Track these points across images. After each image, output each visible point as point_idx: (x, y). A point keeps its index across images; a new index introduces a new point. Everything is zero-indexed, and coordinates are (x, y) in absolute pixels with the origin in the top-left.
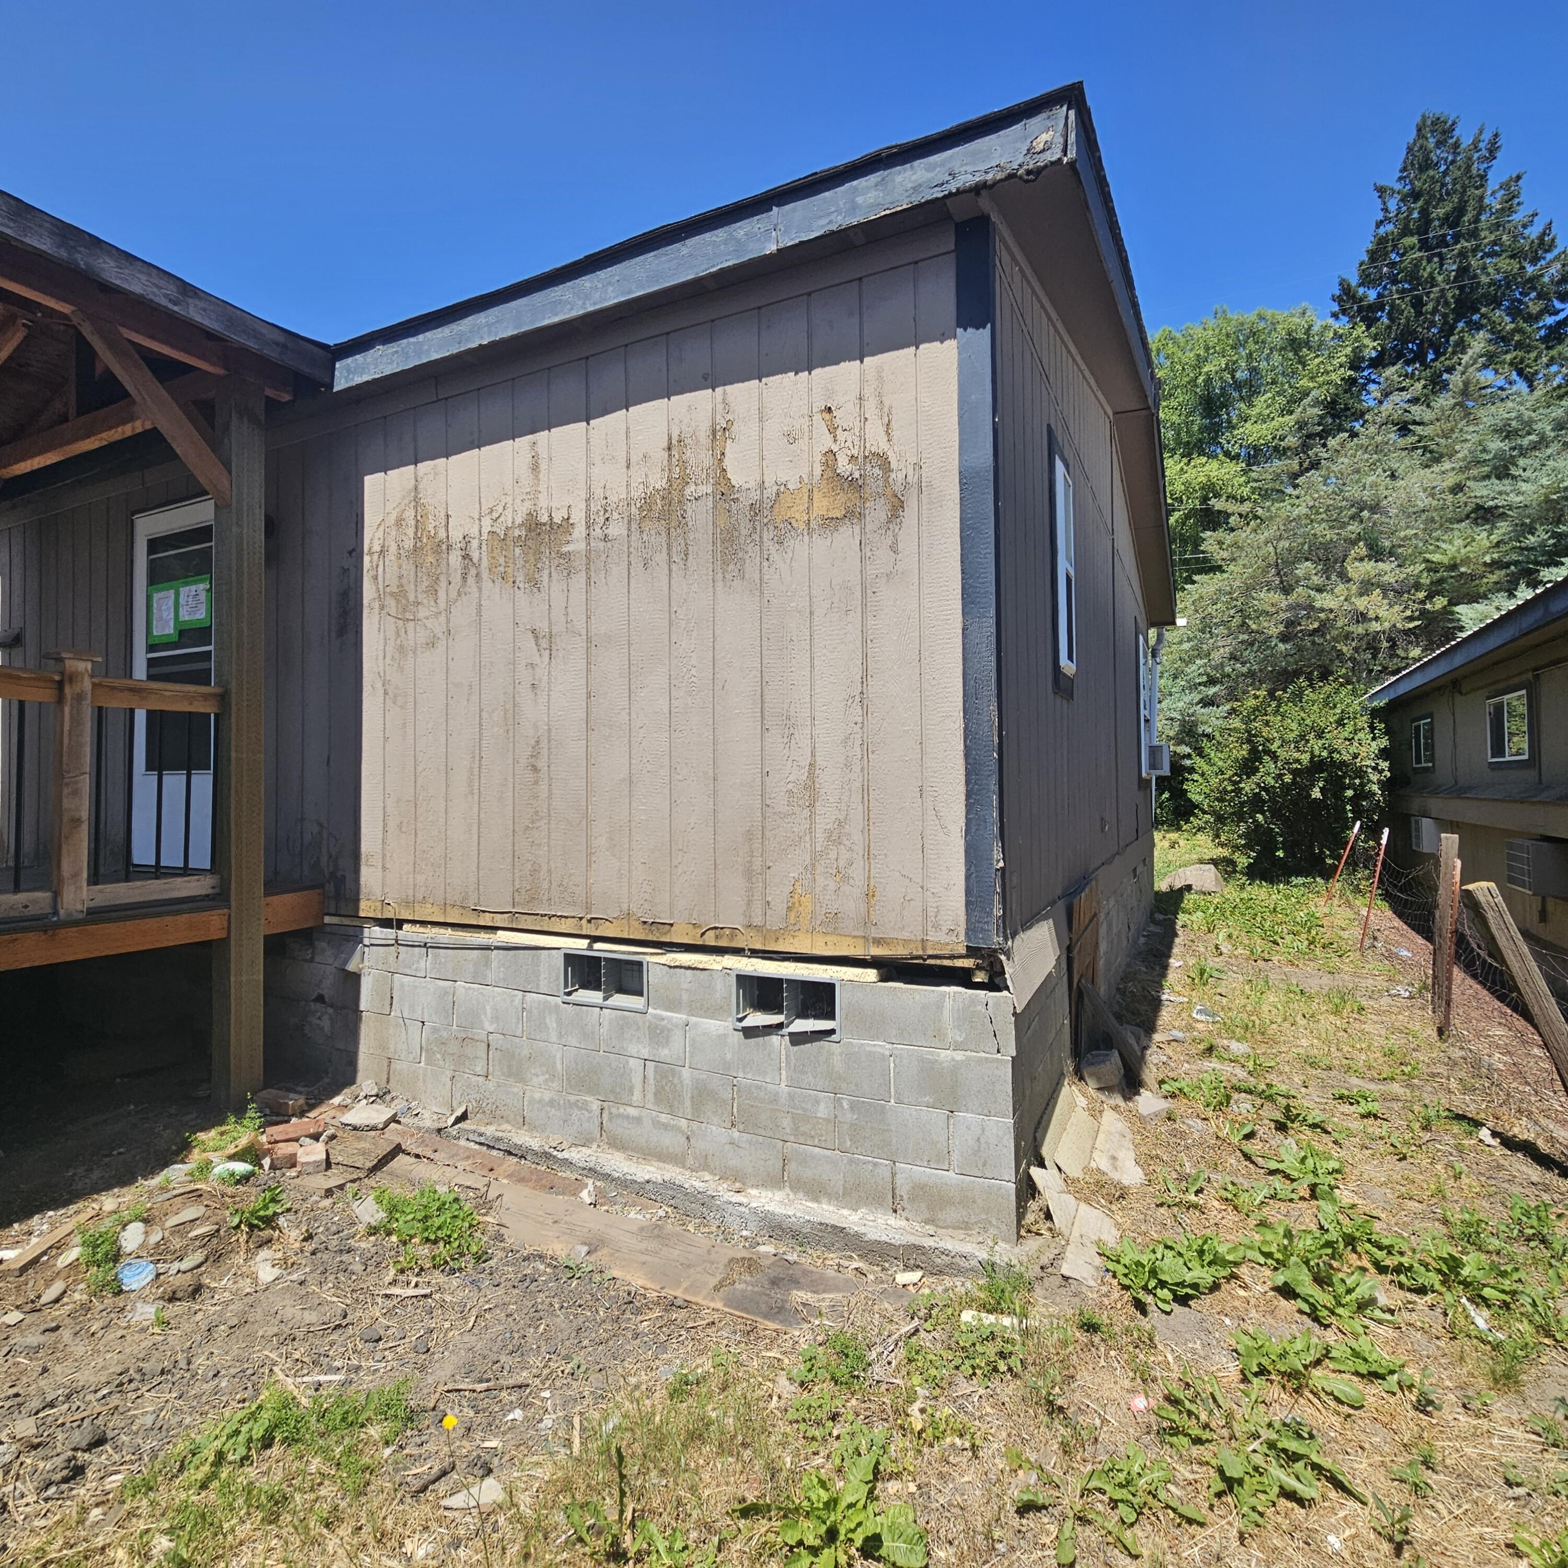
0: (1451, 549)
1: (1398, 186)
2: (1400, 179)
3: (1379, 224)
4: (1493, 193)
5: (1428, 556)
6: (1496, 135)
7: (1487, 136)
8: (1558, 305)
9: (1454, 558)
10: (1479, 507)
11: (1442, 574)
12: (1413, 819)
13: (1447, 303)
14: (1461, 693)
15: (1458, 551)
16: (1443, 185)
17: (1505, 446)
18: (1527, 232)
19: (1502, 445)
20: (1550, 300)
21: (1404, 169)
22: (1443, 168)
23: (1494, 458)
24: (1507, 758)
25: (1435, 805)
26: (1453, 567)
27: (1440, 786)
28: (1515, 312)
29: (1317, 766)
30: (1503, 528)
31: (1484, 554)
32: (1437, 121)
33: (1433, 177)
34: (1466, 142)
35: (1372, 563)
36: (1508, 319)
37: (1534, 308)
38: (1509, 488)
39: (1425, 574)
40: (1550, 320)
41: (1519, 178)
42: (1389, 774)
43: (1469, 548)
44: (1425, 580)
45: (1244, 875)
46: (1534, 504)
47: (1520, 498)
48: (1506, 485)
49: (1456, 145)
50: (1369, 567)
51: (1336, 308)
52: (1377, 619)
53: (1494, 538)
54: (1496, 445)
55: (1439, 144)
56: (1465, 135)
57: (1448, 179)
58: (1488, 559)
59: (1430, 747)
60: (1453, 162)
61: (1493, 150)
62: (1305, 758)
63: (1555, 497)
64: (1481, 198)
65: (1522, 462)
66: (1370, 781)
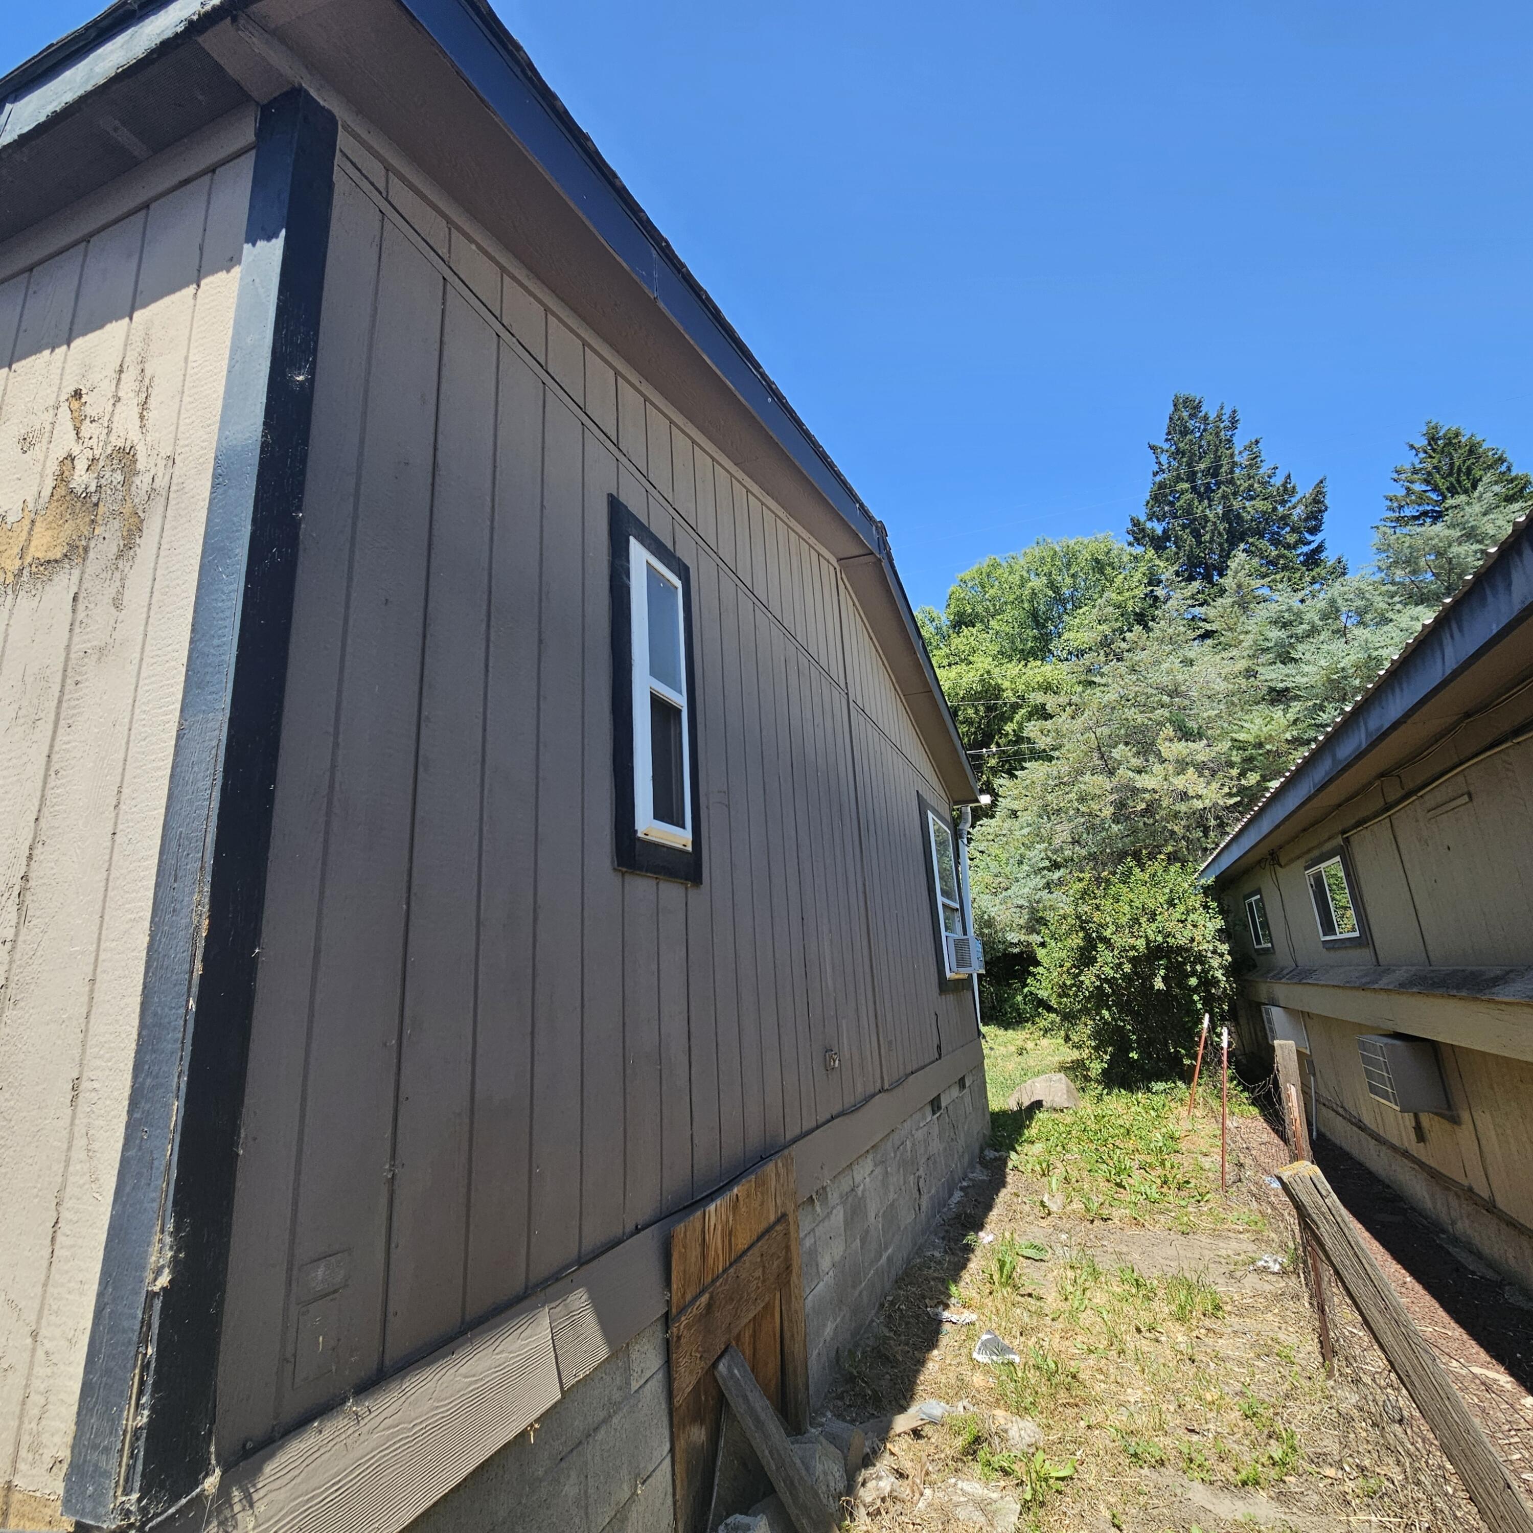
0: (1255, 729)
1: (1166, 446)
2: (1167, 440)
3: (1155, 474)
4: (1240, 453)
5: (1234, 735)
6: (1234, 412)
7: (1227, 411)
8: (1309, 537)
9: (1258, 736)
10: (1272, 690)
11: (1251, 751)
12: (1263, 1008)
13: (1220, 534)
14: (1281, 866)
15: (1260, 729)
16: (1201, 447)
17: (1283, 634)
18: (1272, 481)
19: (1280, 633)
20: (1301, 533)
21: (1169, 433)
22: (1198, 435)
23: (1276, 645)
24: (1339, 936)
25: (1281, 990)
26: (1260, 745)
27: (1282, 969)
28: (1276, 542)
29: (1156, 952)
30: (1296, 706)
31: (1284, 732)
32: (1186, 401)
33: (1191, 441)
34: (1212, 416)
35: (1183, 743)
36: (1272, 548)
37: (1292, 539)
38: (1294, 672)
39: (1235, 753)
40: (1305, 549)
41: (1257, 442)
42: (1230, 959)
43: (1269, 727)
44: (1236, 758)
45: (1099, 1083)
46: (1319, 684)
47: (1305, 680)
48: (1290, 669)
49: (1206, 418)
50: (1180, 748)
51: (1131, 539)
52: (1199, 797)
53: (1291, 716)
54: (1275, 634)
55: (1192, 416)
56: (1210, 410)
57: (1203, 443)
58: (1288, 736)
59: (1265, 925)
60: (1205, 430)
61: (1234, 422)
62: (1141, 943)
63: (1335, 677)
64: (1232, 456)
65: (1300, 647)
66: (1211, 967)
